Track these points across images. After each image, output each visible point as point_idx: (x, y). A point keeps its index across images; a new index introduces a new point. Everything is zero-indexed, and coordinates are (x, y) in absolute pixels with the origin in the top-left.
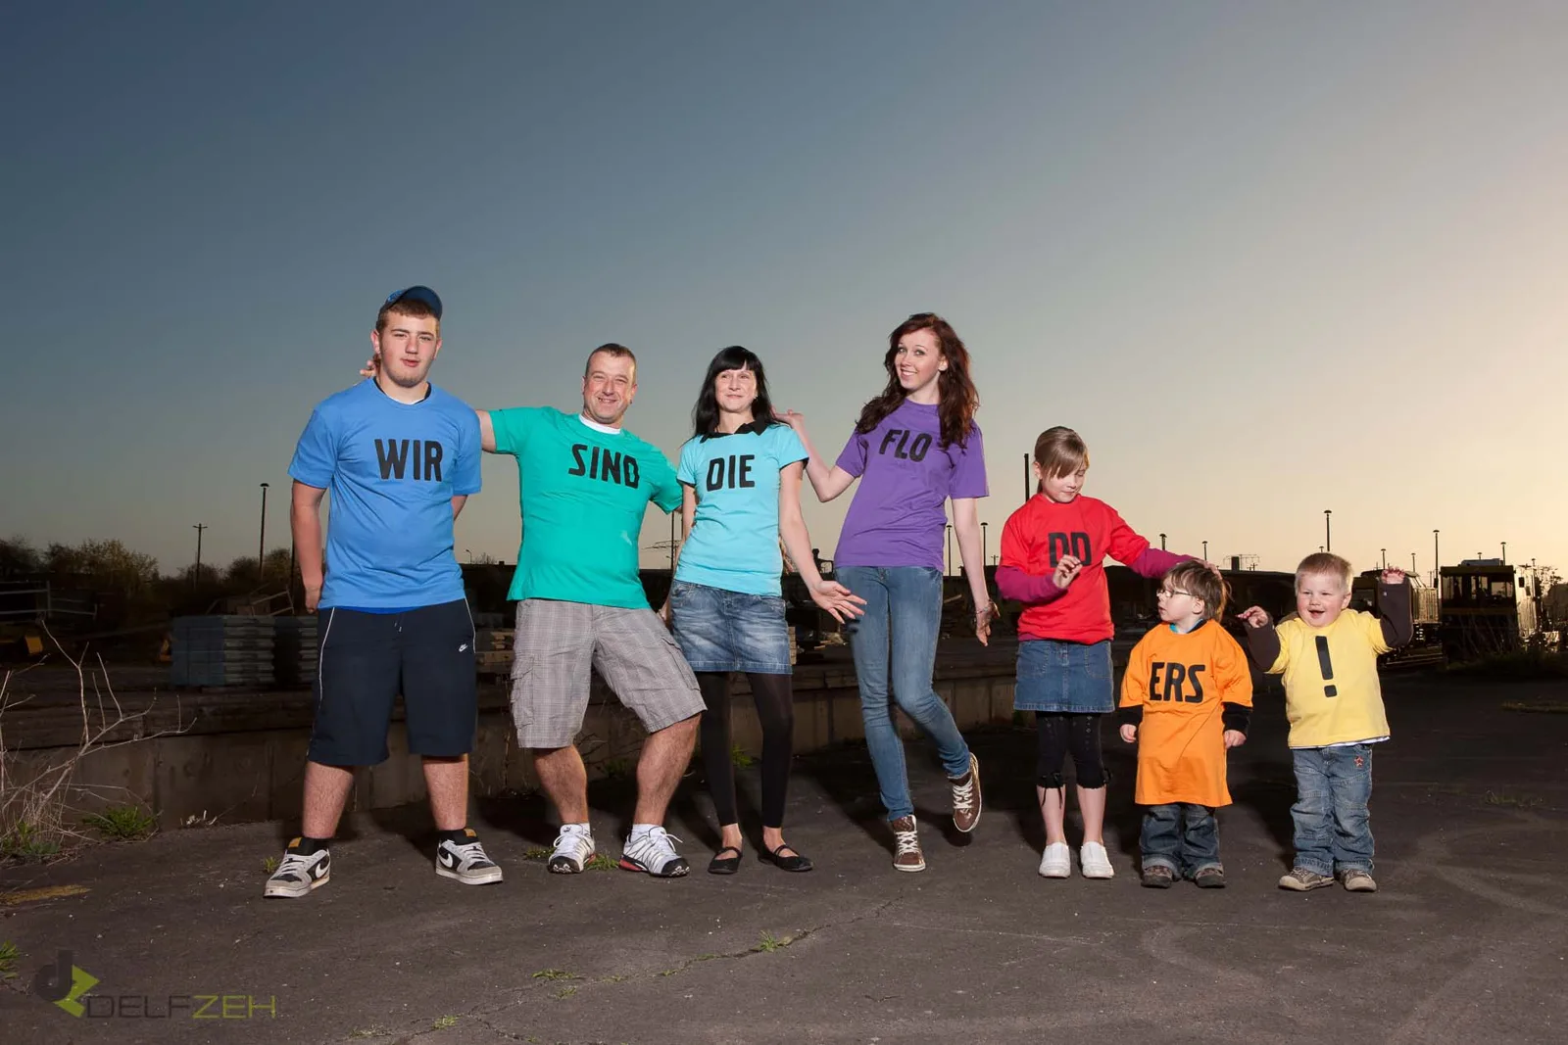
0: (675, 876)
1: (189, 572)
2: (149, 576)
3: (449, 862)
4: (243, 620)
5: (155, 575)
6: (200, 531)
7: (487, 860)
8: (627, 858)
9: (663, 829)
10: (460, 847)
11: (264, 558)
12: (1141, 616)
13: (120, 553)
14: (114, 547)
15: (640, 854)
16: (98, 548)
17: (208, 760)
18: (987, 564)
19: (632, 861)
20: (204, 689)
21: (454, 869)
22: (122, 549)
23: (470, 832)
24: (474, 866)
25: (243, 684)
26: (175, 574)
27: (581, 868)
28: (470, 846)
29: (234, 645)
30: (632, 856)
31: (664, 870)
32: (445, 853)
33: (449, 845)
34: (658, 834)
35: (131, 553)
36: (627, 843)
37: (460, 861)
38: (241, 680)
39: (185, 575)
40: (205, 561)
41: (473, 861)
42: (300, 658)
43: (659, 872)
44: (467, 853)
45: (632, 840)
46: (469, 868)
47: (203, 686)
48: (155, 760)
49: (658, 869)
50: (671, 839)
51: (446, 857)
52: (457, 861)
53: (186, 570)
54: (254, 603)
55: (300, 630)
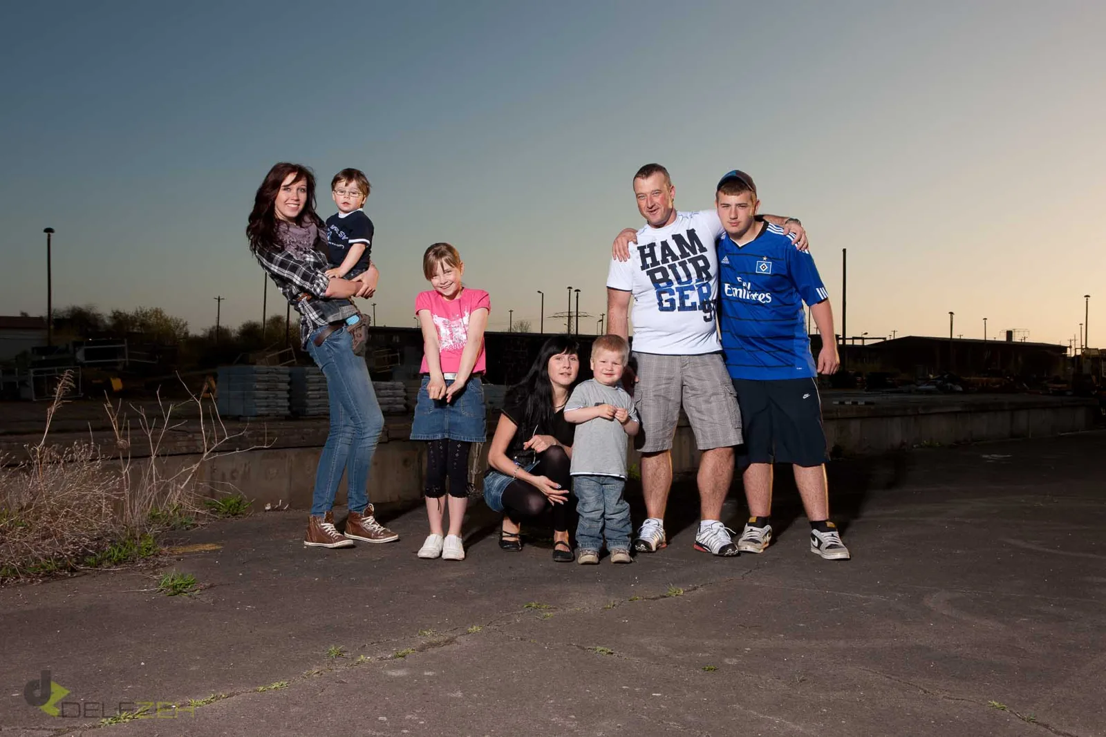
0: (728, 556)
1: (211, 332)
2: (183, 334)
3: (816, 543)
4: (265, 368)
5: (186, 333)
6: (219, 301)
7: (840, 543)
8: (698, 544)
9: (721, 524)
10: (822, 534)
11: (266, 322)
12: (931, 376)
13: (162, 317)
14: (157, 313)
15: (706, 540)
16: (146, 313)
17: (247, 469)
18: (811, 334)
19: (701, 545)
20: (241, 419)
21: (818, 548)
22: (163, 315)
23: (829, 524)
24: (830, 547)
25: (268, 415)
26: (200, 333)
27: (654, 549)
28: (830, 533)
29: (261, 387)
30: (701, 542)
31: (720, 552)
32: (814, 537)
33: (815, 532)
34: (718, 525)
35: (169, 319)
36: (698, 533)
37: (822, 543)
38: (266, 412)
39: (207, 335)
40: (223, 324)
41: (829, 544)
42: (307, 397)
43: (717, 553)
44: (827, 537)
45: (701, 531)
46: (827, 548)
47: (240, 416)
48: (211, 467)
49: (716, 551)
50: (727, 530)
51: (814, 540)
52: (820, 543)
53: (208, 331)
54: (268, 356)
55: (307, 377)
